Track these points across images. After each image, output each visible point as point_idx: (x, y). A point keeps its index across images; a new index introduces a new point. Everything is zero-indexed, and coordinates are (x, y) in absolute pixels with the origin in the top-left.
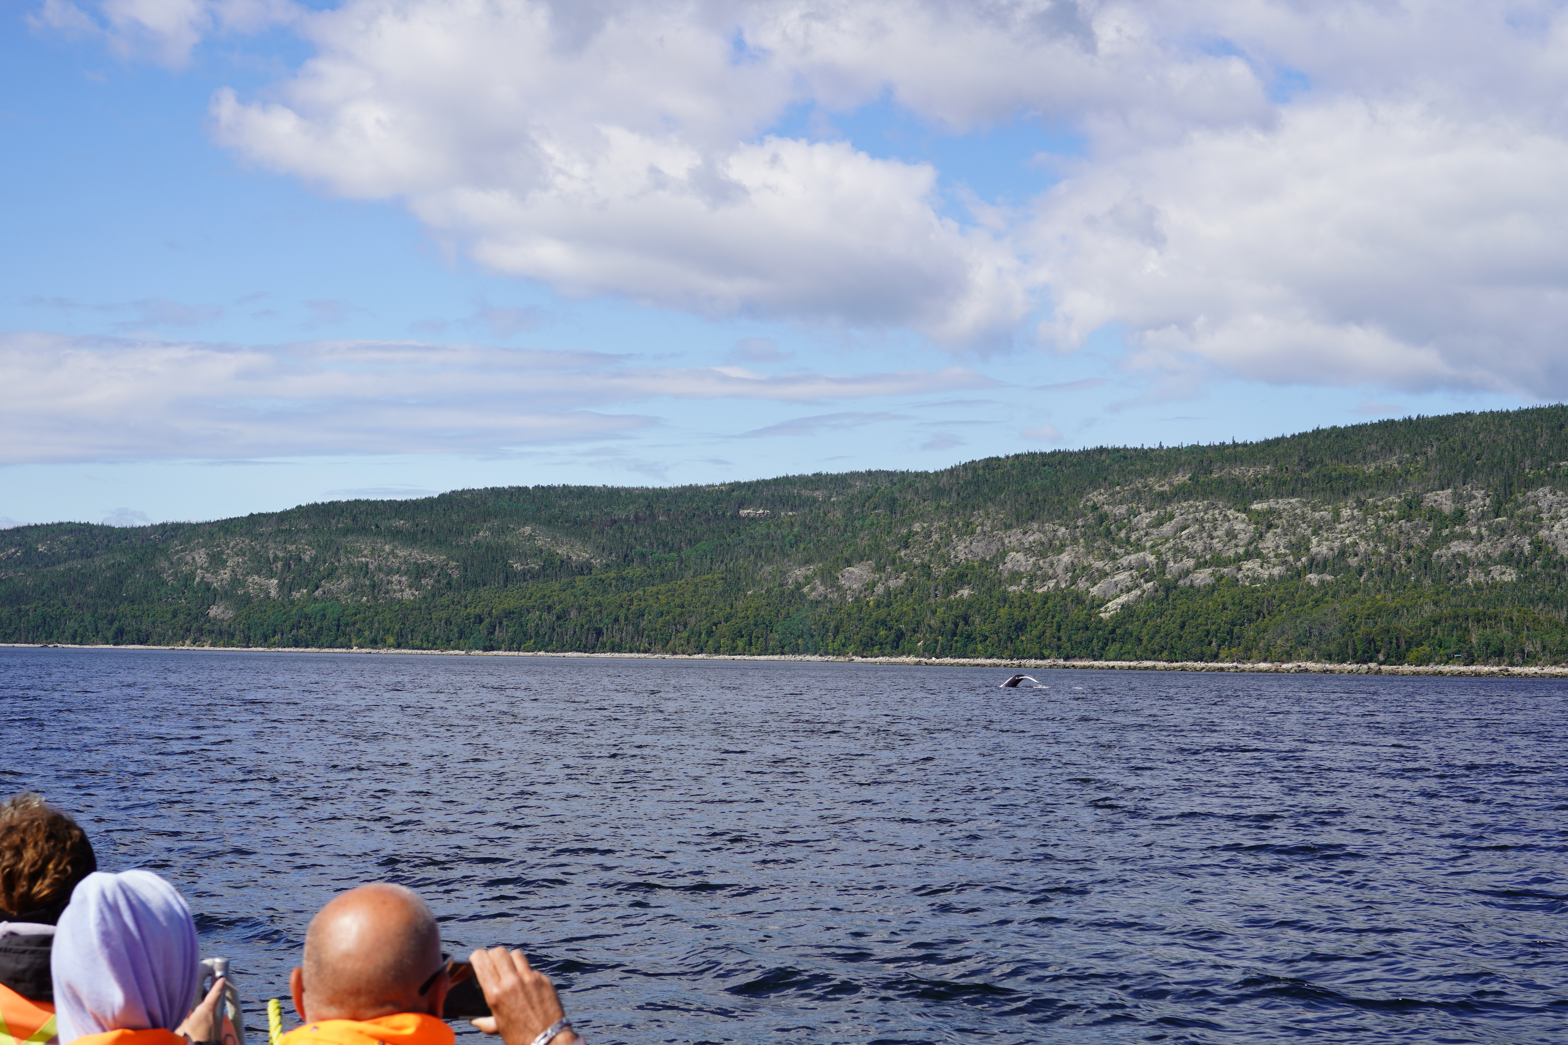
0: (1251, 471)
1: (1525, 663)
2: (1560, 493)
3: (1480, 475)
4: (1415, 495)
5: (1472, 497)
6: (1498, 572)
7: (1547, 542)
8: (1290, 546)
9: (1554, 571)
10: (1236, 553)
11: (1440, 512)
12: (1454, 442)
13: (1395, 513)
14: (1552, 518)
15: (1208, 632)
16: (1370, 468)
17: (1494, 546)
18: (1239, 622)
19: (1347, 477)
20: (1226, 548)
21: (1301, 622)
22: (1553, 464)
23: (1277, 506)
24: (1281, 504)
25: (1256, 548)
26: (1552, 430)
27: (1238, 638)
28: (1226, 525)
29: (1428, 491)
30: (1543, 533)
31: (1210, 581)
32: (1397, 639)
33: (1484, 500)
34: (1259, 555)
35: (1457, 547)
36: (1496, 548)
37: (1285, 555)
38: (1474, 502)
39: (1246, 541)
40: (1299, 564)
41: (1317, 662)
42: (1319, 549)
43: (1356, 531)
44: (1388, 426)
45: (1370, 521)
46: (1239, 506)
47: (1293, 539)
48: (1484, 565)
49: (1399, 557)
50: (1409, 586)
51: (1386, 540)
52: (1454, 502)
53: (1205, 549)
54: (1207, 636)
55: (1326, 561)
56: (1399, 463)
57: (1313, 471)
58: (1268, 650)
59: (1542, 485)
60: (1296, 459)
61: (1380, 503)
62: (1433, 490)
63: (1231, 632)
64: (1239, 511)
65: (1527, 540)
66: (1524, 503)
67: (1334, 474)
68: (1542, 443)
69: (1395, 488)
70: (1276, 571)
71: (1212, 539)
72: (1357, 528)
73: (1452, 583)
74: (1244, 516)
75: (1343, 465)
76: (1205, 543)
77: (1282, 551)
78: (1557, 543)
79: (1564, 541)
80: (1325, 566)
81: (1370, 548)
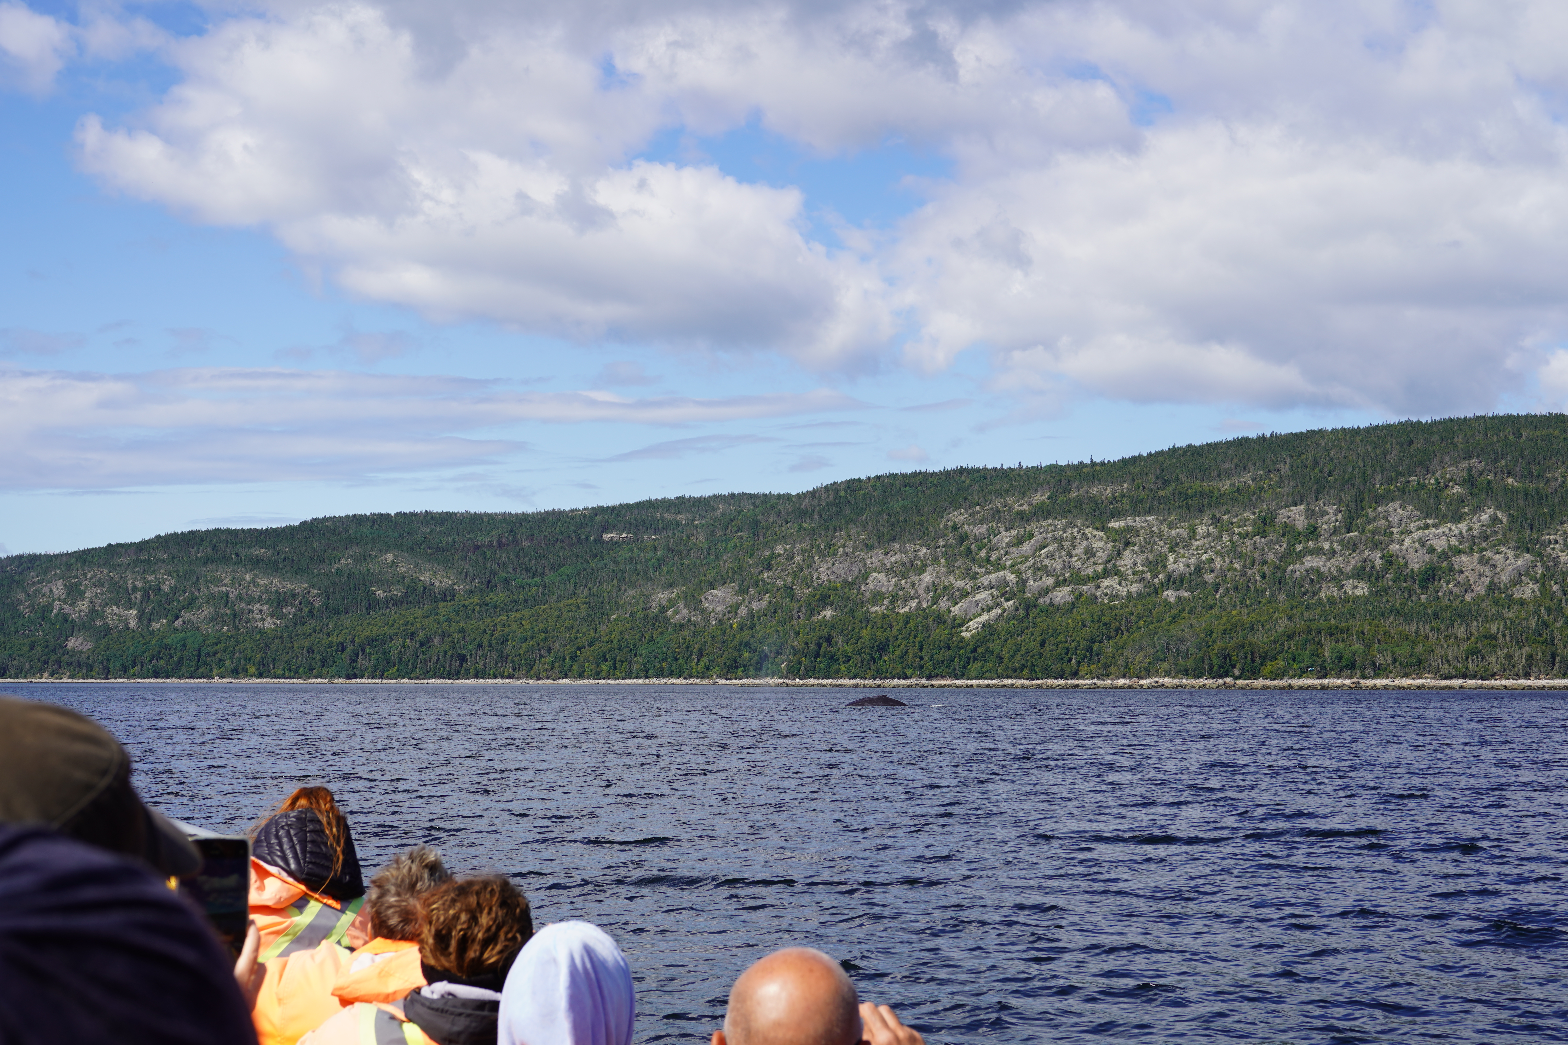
0: (1109, 490)
1: (1376, 676)
2: (1409, 508)
3: (1332, 491)
4: (1269, 512)
5: (1324, 513)
6: (1350, 587)
7: (1398, 557)
8: (1148, 563)
9: (1405, 585)
10: (1095, 571)
11: (1293, 528)
12: (1306, 459)
13: (1250, 529)
14: (1402, 533)
15: (1068, 649)
16: (1225, 486)
17: (1346, 560)
18: (1098, 639)
19: (1201, 494)
20: (1085, 566)
21: (1159, 639)
22: (1403, 479)
23: (1134, 524)
24: (1139, 522)
25: (1114, 565)
26: (1402, 446)
27: (1098, 655)
28: (1085, 544)
29: (1281, 508)
30: (1394, 547)
31: (1069, 599)
32: (1252, 654)
33: (1336, 515)
34: (1117, 572)
35: (1311, 562)
36: (1348, 562)
37: (1143, 572)
38: (1326, 517)
39: (1104, 559)
40: (1156, 581)
41: (1174, 678)
42: (1176, 566)
43: (1212, 547)
44: (1242, 443)
45: (1226, 538)
46: (1097, 525)
47: (1151, 557)
48: (1336, 579)
49: (1254, 573)
50: (1264, 601)
51: (1241, 556)
52: (1307, 518)
53: (1064, 567)
54: (1067, 653)
55: (1182, 577)
56: (1253, 480)
57: (1169, 489)
58: (1127, 667)
59: (1392, 500)
60: (1152, 478)
61: (1235, 520)
62: (1286, 506)
63: (1089, 650)
64: (1097, 529)
65: (1378, 554)
67: (1189, 491)
68: (1392, 458)
69: (1250, 505)
70: (1134, 588)
71: (1071, 557)
72: (1212, 544)
73: (1306, 597)
74: (1102, 534)
75: (1198, 482)
76: (1064, 561)
77: (1140, 568)
78: (1407, 557)
79: (1414, 555)
80: (1182, 583)
81: (1225, 564)
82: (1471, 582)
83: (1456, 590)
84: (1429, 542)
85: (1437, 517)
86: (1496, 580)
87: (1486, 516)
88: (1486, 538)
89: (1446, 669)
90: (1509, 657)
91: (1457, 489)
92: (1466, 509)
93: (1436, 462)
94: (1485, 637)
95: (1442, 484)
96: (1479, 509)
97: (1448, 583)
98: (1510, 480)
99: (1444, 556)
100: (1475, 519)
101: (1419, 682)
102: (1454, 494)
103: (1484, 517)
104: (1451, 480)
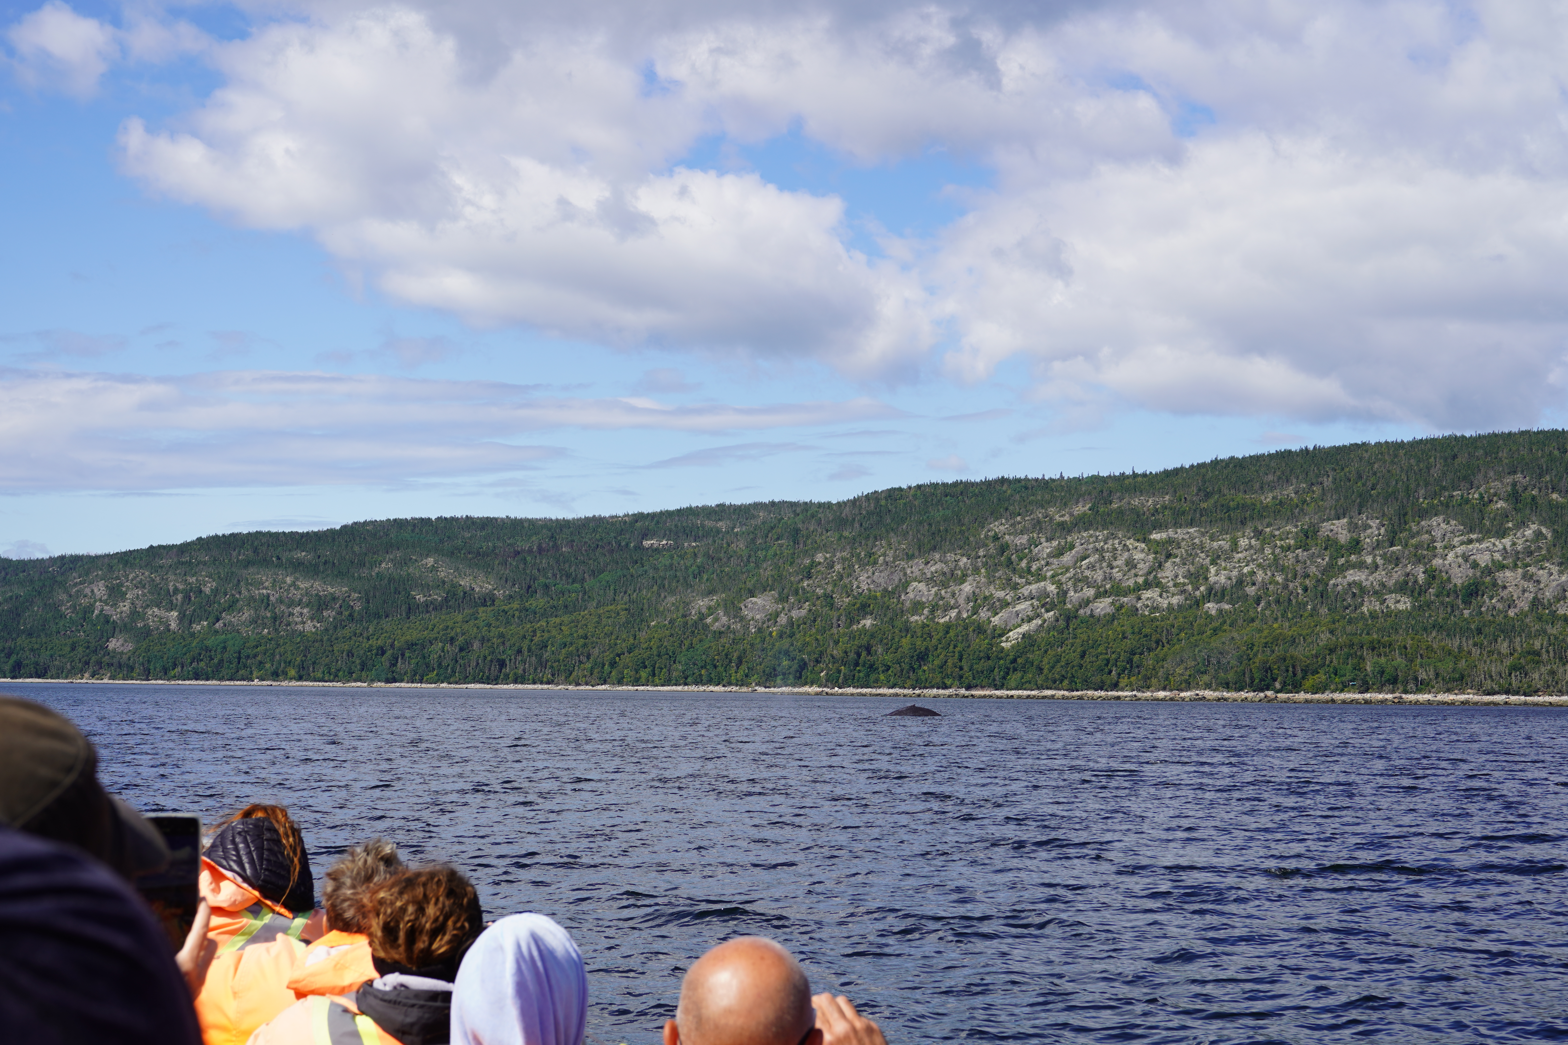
0: (1150, 501)
1: (1418, 691)
2: (1453, 522)
3: (1375, 505)
4: (1312, 525)
5: (1367, 527)
6: (1393, 601)
7: (1441, 571)
8: (1189, 575)
9: (1448, 599)
10: (1136, 582)
11: (1336, 542)
13: (1292, 542)
14: (1446, 547)
15: (1108, 661)
16: (1268, 498)
17: (1389, 574)
18: (1139, 651)
19: (1244, 507)
20: (1126, 577)
21: (1200, 651)
22: (1447, 494)
23: (1176, 536)
24: (1180, 534)
25: (1155, 577)
26: (1446, 460)
27: (1138, 667)
28: (1126, 555)
29: (1323, 521)
30: (1437, 562)
31: (1110, 610)
32: (1294, 667)
33: (1379, 529)
34: (1158, 584)
35: (1353, 576)
36: (1391, 576)
37: (1184, 584)
38: (1369, 531)
39: (1145, 571)
40: (1198, 593)
41: (1214, 690)
42: (1217, 578)
43: (1254, 560)
44: (1285, 456)
45: (1268, 551)
46: (1138, 536)
48: (1379, 594)
49: (1296, 586)
50: (1306, 614)
51: (1283, 569)
52: (1349, 531)
53: (1105, 579)
54: (1107, 665)
55: (1224, 590)
56: (1296, 493)
57: (1211, 501)
58: (1167, 679)
59: (1436, 515)
60: (1194, 489)
61: (1277, 533)
62: (1329, 519)
63: (1130, 661)
64: (1138, 540)
65: (1421, 569)
66: (1418, 533)
67: (1231, 504)
68: (1435, 472)
69: (1292, 518)
70: (1175, 600)
71: (1112, 568)
72: (1254, 557)
73: (1348, 611)
74: (1143, 545)
75: (1241, 495)
76: (1105, 572)
77: (1181, 580)
78: (1450, 572)
79: (1457, 570)
80: (1223, 595)
81: (1267, 577)
82: (1515, 598)
83: (1500, 606)
84: (1472, 557)
85: (1481, 532)
86: (1540, 596)
87: (1530, 532)
88: (1530, 553)
89: (1488, 684)
90: (1553, 673)
91: (1501, 504)
92: (1510, 525)
93: (1480, 477)
94: (1529, 653)
95: (1486, 499)
96: (1523, 524)
97: (1491, 598)
98: (1555, 496)
99: (1487, 571)
100: (1519, 534)
101: (1462, 697)
102: (1498, 509)
103: (1529, 533)
104: (1495, 495)
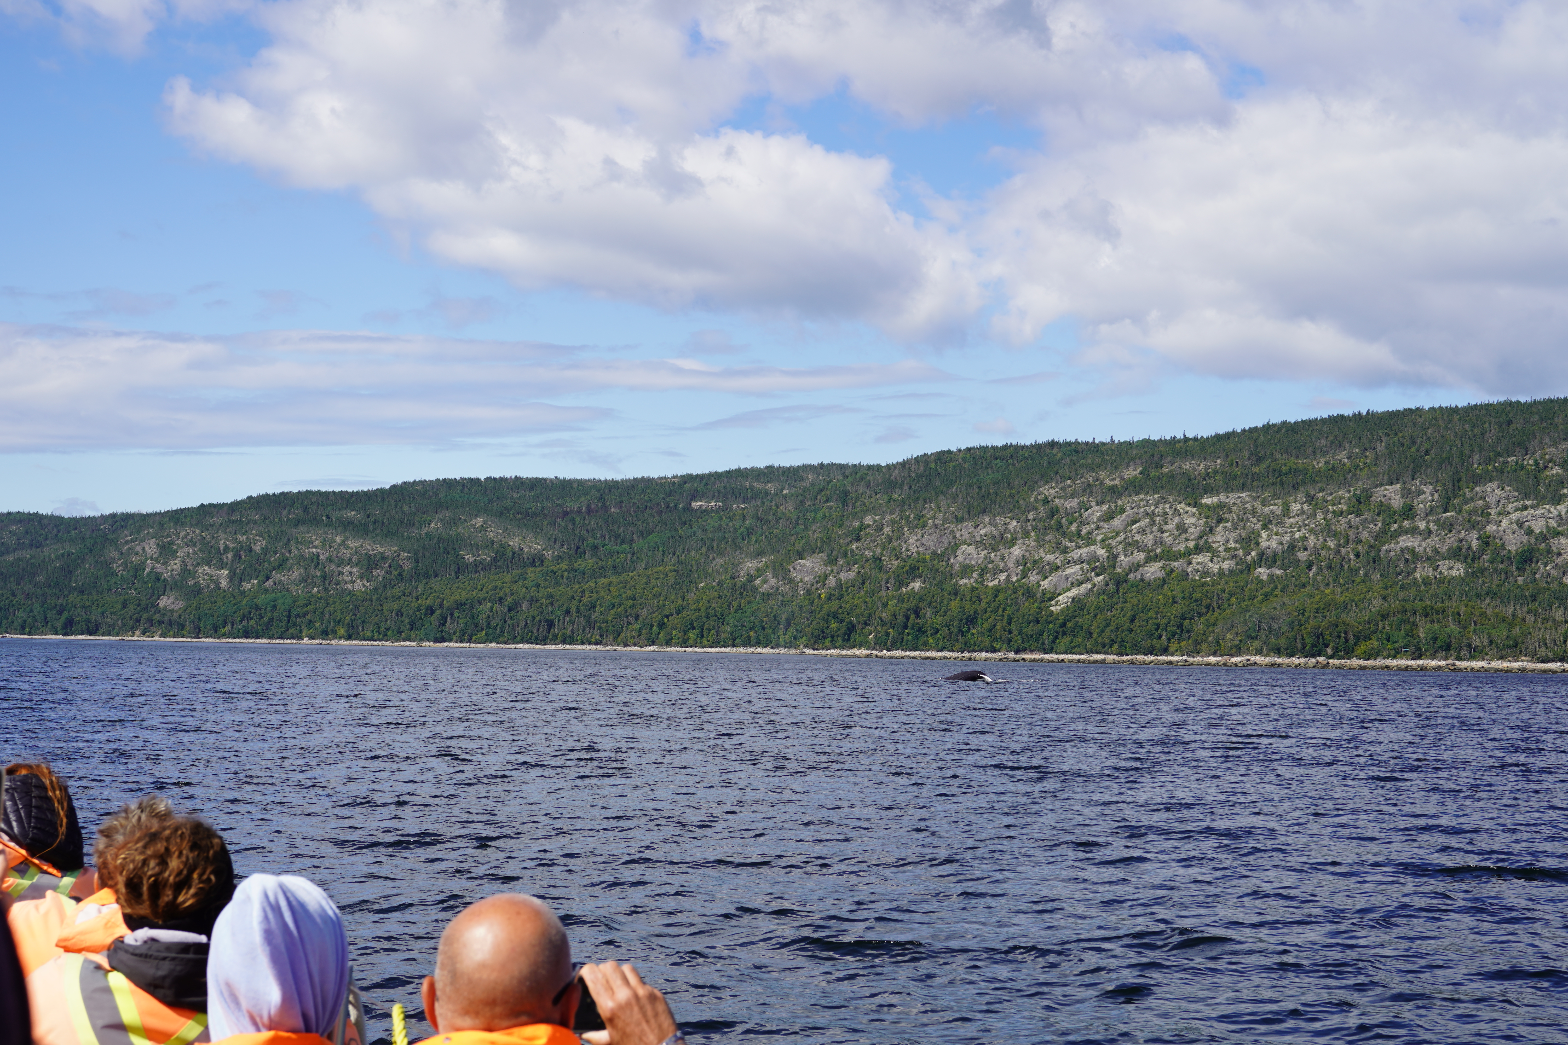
0: (1202, 466)
1: (1472, 658)
2: (1508, 488)
3: (1429, 470)
4: (1364, 490)
5: (1420, 492)
6: (1446, 567)
7: (1495, 538)
8: (1240, 540)
9: (1501, 566)
10: (1187, 547)
11: (1389, 507)
12: (1403, 438)
13: (1345, 507)
14: (1500, 514)
15: (1158, 626)
16: (1320, 463)
17: (1442, 541)
18: (1189, 615)
19: (1296, 471)
20: (1177, 542)
21: (1251, 616)
22: (1501, 459)
23: (1227, 500)
24: (1232, 498)
25: (1206, 542)
26: (1500, 426)
27: (1188, 632)
28: (1177, 519)
29: (1377, 486)
30: (1491, 528)
31: (1160, 574)
32: (1346, 633)
33: (1432, 495)
34: (1209, 549)
35: (1406, 541)
36: (1444, 542)
37: (1235, 549)
38: (1422, 497)
39: (1196, 535)
40: (1249, 558)
41: (1266, 656)
42: (1268, 543)
43: (1306, 525)
44: (1337, 421)
45: (1320, 516)
46: (1189, 500)
47: (1243, 534)
48: (1432, 560)
49: (1348, 551)
50: (1358, 580)
51: (1335, 535)
52: (1403, 497)
53: (1155, 543)
54: (1157, 629)
55: (1275, 555)
56: (1349, 458)
57: (1264, 466)
58: (1217, 644)
59: (1490, 481)
60: (1246, 454)
61: (1329, 498)
62: (1382, 485)
63: (1181, 626)
64: (1189, 505)
65: (1475, 535)
66: (1472, 499)
67: (1284, 468)
68: (1490, 438)
69: (1344, 483)
70: (1226, 565)
71: (1163, 533)
72: (1306, 522)
73: (1400, 577)
74: (1194, 510)
75: (1293, 459)
76: (1155, 537)
77: (1232, 545)
78: (1504, 538)
79: (1511, 536)
80: (1275, 560)
81: (1319, 543)
83: (1554, 573)
84: (1526, 524)
85: (1535, 498)
89: (1543, 652)
91: (1556, 470)
93: (1535, 442)
95: (1541, 465)
97: (1546, 565)
99: (1543, 538)
101: (1516, 665)
102: (1553, 475)
104: (1550, 461)
